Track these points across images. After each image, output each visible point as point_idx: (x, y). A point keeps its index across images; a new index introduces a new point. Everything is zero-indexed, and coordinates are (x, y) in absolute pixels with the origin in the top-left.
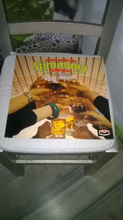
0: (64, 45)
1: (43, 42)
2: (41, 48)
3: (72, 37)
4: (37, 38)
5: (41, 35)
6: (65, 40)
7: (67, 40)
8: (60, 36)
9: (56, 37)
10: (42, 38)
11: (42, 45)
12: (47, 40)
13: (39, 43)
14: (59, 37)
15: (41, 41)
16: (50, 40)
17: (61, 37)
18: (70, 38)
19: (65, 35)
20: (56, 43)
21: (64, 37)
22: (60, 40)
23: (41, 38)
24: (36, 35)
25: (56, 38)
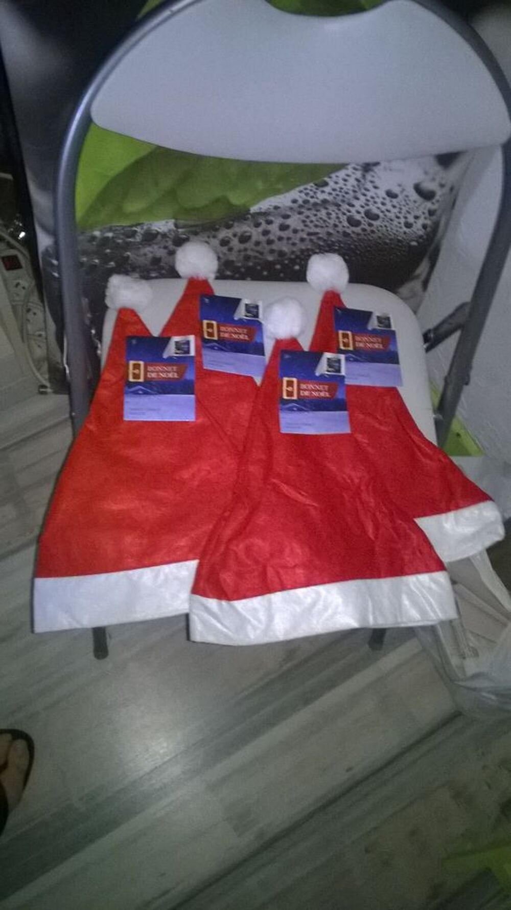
0: (389, 229)
1: (318, 213)
2: (303, 230)
3: (427, 215)
4: (300, 202)
5: (315, 193)
6: (398, 217)
7: (406, 218)
8: (385, 201)
9: (370, 203)
10: (319, 202)
11: (308, 223)
12: (331, 208)
13: (302, 217)
14: (380, 205)
15: (309, 209)
16: (345, 207)
17: (389, 207)
18: (418, 215)
19: (403, 203)
20: (362, 220)
21: (398, 206)
22: (381, 215)
23: (312, 201)
24: (301, 192)
25: (367, 205)
